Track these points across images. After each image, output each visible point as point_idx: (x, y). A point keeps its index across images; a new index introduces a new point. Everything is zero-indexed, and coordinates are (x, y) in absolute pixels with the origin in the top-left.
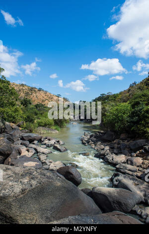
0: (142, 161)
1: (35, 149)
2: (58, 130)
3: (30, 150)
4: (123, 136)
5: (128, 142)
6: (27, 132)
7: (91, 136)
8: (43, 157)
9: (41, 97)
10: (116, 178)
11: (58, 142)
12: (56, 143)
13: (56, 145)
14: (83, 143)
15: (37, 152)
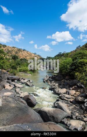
0: (75, 92)
1: (14, 85)
2: (31, 74)
3: (11, 86)
4: (67, 78)
5: (69, 81)
6: (12, 75)
7: (50, 77)
8: (18, 90)
9: (25, 54)
10: (57, 102)
11: (29, 81)
12: (28, 81)
13: (27, 83)
14: (44, 82)
15: (15, 86)
